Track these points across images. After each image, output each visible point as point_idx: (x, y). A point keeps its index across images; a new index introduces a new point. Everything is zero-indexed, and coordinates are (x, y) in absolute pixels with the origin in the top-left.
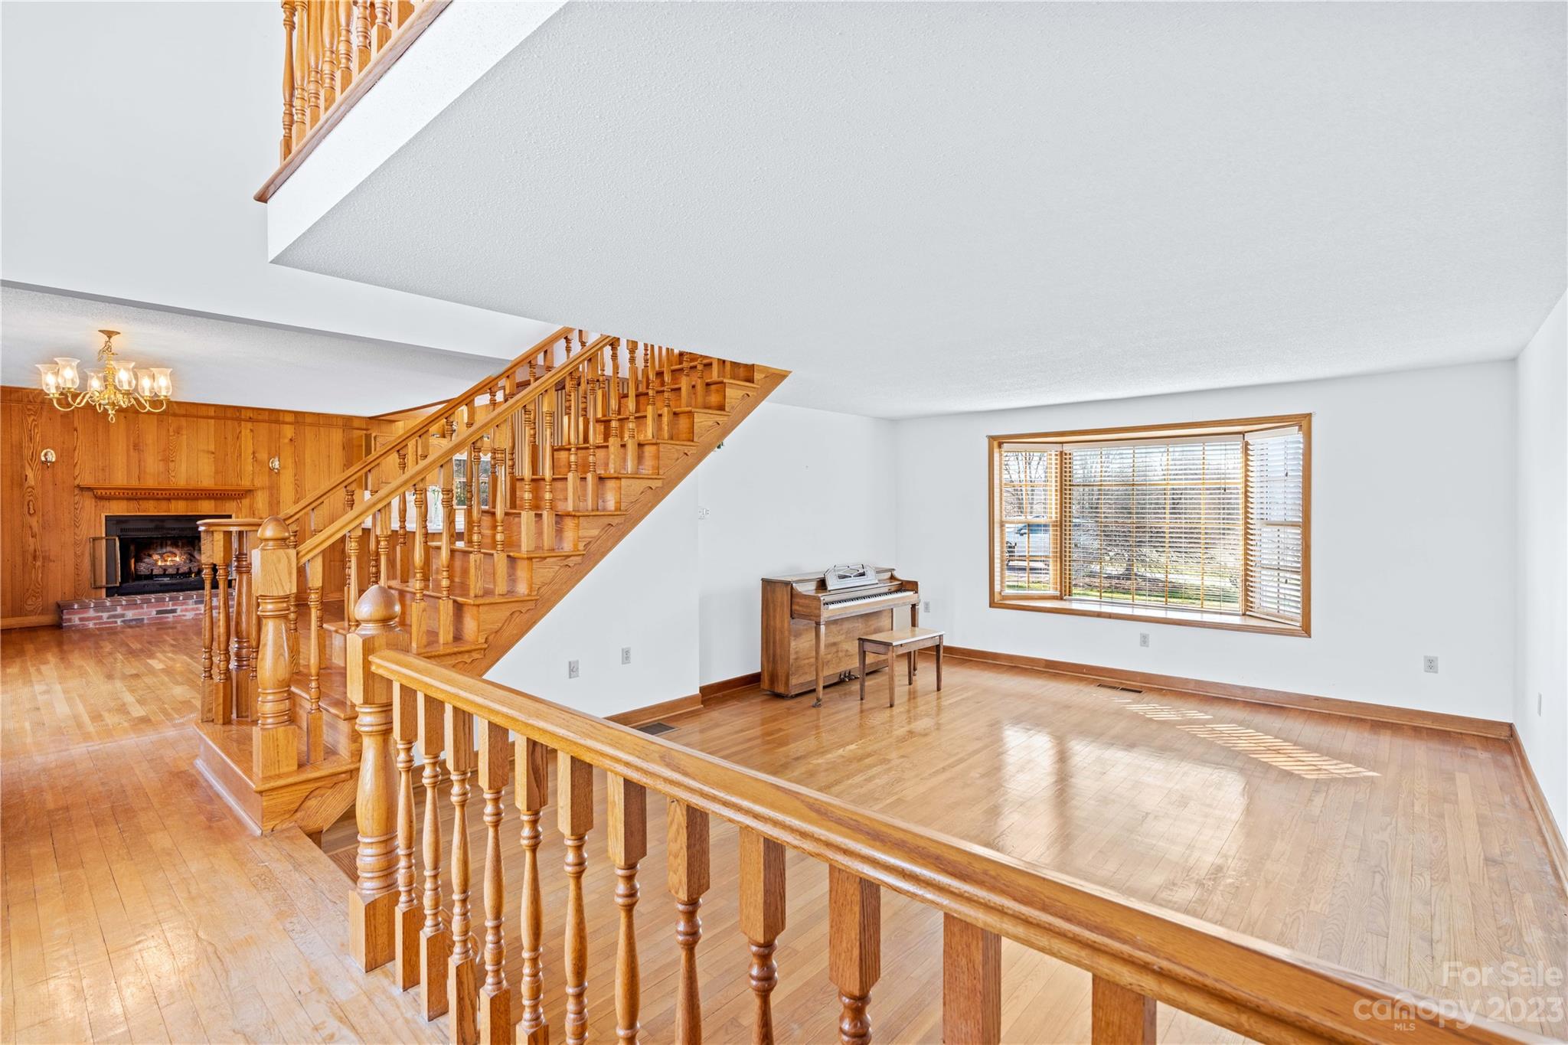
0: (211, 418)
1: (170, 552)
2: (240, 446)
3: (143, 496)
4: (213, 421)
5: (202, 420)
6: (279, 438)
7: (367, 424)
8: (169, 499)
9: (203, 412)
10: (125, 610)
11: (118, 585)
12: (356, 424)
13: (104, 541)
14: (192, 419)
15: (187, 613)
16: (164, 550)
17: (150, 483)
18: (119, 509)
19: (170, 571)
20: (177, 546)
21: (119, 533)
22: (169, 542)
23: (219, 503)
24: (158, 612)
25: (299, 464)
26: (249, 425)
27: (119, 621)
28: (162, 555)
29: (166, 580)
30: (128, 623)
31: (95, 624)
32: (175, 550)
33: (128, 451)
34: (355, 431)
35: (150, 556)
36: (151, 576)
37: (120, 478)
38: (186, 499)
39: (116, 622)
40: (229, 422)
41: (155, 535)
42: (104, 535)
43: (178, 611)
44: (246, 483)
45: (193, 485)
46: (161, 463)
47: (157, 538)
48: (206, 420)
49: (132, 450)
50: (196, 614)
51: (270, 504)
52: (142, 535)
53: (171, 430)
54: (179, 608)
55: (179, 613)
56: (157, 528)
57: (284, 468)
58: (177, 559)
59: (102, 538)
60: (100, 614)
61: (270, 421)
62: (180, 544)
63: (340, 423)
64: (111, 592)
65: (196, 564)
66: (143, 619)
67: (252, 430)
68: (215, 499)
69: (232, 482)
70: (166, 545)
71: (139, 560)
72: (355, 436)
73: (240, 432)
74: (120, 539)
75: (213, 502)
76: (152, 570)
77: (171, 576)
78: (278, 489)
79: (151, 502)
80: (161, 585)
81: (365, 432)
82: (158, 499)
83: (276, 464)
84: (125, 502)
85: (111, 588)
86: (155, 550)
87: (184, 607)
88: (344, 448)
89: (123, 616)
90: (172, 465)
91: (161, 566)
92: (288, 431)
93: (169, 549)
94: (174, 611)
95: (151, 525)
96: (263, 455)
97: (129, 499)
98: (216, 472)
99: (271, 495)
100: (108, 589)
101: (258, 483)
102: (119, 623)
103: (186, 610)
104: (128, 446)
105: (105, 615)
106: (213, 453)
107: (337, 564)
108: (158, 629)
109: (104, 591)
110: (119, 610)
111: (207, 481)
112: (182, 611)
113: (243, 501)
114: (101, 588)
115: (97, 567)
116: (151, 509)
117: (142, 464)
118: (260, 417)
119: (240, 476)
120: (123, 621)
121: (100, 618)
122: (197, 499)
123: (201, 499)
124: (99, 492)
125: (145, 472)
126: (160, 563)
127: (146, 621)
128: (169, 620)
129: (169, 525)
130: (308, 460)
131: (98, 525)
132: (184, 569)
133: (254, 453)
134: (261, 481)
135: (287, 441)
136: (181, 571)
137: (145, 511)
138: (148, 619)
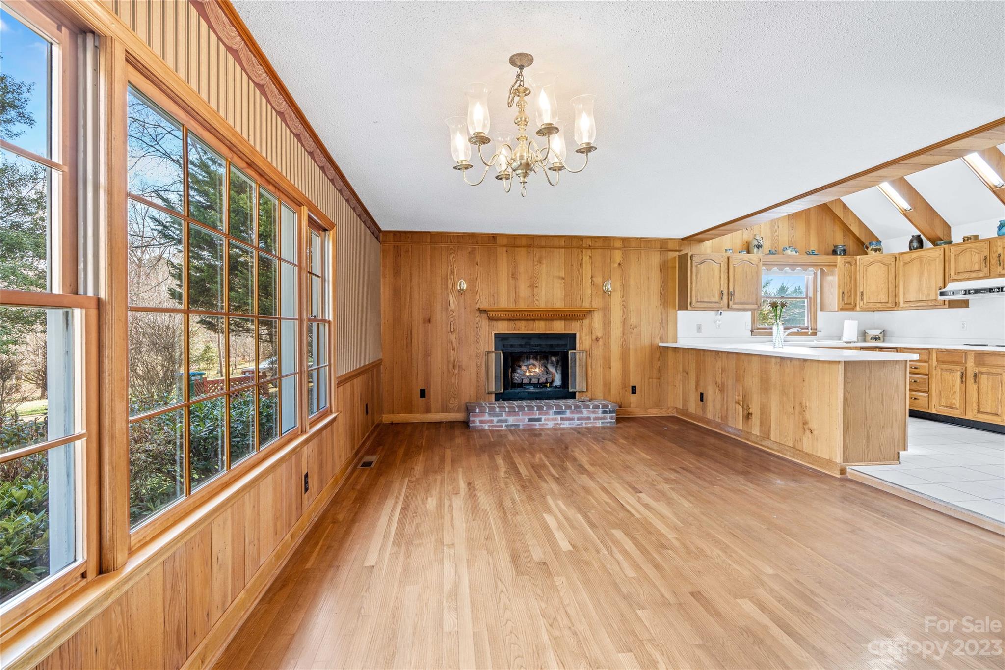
0: (562, 248)
1: (533, 364)
2: (582, 272)
3: (518, 317)
4: (563, 250)
5: (555, 250)
6: (610, 263)
7: (680, 246)
8: (534, 320)
9: (556, 243)
10: (507, 416)
11: (502, 391)
12: (671, 246)
13: (494, 354)
14: (549, 249)
15: (548, 423)
16: (529, 363)
17: (522, 306)
18: (503, 328)
19: (534, 381)
20: (537, 360)
21: (502, 348)
22: (532, 356)
23: (567, 322)
24: (530, 420)
25: (625, 287)
26: (589, 252)
27: (504, 425)
28: (527, 366)
29: (532, 389)
30: (509, 428)
31: (489, 426)
32: (535, 363)
33: (508, 279)
34: (670, 253)
35: (520, 366)
36: (521, 385)
37: (504, 302)
38: (546, 319)
39: (502, 426)
40: (575, 250)
41: (524, 350)
42: (494, 350)
43: (543, 420)
44: (586, 305)
45: (550, 307)
46: (529, 288)
47: (526, 353)
48: (558, 250)
49: (511, 279)
50: (555, 424)
51: (604, 324)
52: (517, 350)
53: (536, 259)
54: (543, 417)
55: (543, 422)
56: (526, 345)
57: (614, 290)
58: (537, 370)
59: (492, 352)
60: (492, 418)
61: (603, 248)
62: (539, 357)
63: (658, 245)
64: (499, 397)
65: (550, 376)
66: (519, 425)
67: (590, 257)
68: (565, 319)
69: (577, 305)
70: (530, 358)
71: (514, 371)
72: (669, 258)
73: (582, 259)
74: (503, 353)
75: (563, 322)
76: (522, 379)
77: (535, 385)
78: (610, 310)
79: (523, 322)
80: (529, 393)
81: (678, 253)
82: (527, 320)
83: (609, 287)
84: (507, 322)
85: (498, 393)
86: (523, 362)
87: (547, 417)
88: (661, 270)
89: (506, 421)
90: (536, 290)
91: (528, 377)
92: (618, 256)
93: (532, 361)
94: (539, 420)
95: (522, 342)
96: (598, 280)
97: (509, 320)
98: (565, 296)
99: (604, 315)
100: (496, 394)
101: (595, 306)
102: (504, 427)
103: (548, 420)
104: (508, 275)
105: (495, 419)
106: (563, 279)
107: (655, 381)
108: (529, 435)
109: (493, 396)
110: (504, 417)
111: (559, 305)
112: (545, 420)
113: (584, 321)
114: (492, 393)
115: (490, 377)
116: (523, 328)
117: (517, 290)
118: (597, 245)
119: (582, 299)
120: (507, 426)
121: (492, 421)
122: (552, 319)
123: (556, 319)
124: (491, 313)
125: (519, 296)
126: (527, 374)
127: (521, 427)
128: (536, 427)
129: (534, 342)
130: (632, 282)
131: (490, 343)
132: (542, 380)
133: (592, 277)
134: (597, 303)
135: (616, 265)
136: (541, 381)
137: (519, 330)
138: (523, 425)
